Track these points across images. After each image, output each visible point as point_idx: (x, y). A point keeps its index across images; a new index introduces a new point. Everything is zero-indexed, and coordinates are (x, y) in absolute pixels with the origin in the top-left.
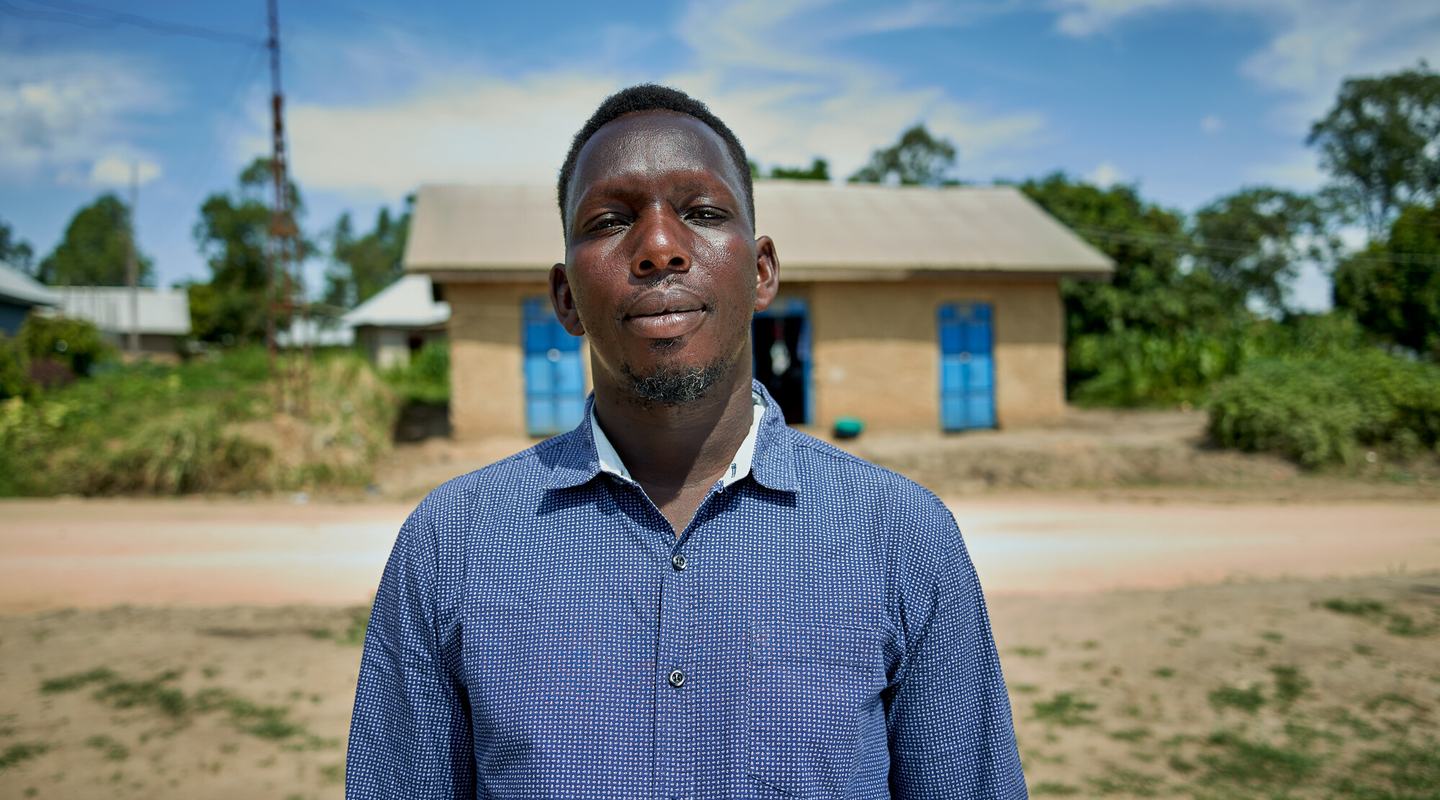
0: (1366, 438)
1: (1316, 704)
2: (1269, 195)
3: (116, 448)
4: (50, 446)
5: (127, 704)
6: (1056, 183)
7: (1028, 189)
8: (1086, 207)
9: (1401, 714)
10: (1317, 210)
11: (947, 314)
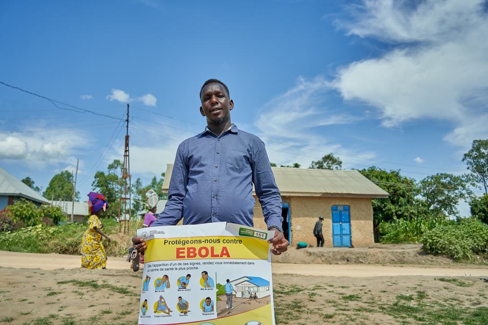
0: (476, 251)
1: (429, 300)
2: (446, 176)
3: (70, 240)
4: (49, 239)
5: (82, 286)
6: (372, 170)
7: (363, 172)
8: (382, 178)
9: (454, 303)
10: (462, 181)
11: (334, 209)
